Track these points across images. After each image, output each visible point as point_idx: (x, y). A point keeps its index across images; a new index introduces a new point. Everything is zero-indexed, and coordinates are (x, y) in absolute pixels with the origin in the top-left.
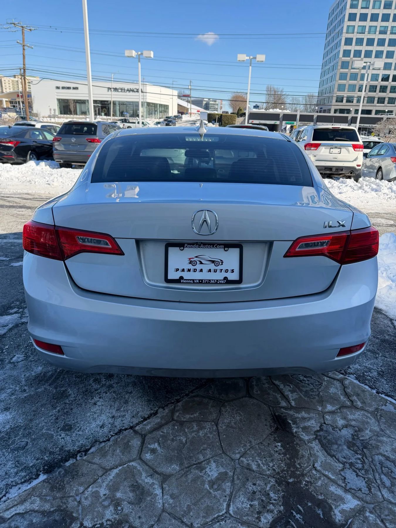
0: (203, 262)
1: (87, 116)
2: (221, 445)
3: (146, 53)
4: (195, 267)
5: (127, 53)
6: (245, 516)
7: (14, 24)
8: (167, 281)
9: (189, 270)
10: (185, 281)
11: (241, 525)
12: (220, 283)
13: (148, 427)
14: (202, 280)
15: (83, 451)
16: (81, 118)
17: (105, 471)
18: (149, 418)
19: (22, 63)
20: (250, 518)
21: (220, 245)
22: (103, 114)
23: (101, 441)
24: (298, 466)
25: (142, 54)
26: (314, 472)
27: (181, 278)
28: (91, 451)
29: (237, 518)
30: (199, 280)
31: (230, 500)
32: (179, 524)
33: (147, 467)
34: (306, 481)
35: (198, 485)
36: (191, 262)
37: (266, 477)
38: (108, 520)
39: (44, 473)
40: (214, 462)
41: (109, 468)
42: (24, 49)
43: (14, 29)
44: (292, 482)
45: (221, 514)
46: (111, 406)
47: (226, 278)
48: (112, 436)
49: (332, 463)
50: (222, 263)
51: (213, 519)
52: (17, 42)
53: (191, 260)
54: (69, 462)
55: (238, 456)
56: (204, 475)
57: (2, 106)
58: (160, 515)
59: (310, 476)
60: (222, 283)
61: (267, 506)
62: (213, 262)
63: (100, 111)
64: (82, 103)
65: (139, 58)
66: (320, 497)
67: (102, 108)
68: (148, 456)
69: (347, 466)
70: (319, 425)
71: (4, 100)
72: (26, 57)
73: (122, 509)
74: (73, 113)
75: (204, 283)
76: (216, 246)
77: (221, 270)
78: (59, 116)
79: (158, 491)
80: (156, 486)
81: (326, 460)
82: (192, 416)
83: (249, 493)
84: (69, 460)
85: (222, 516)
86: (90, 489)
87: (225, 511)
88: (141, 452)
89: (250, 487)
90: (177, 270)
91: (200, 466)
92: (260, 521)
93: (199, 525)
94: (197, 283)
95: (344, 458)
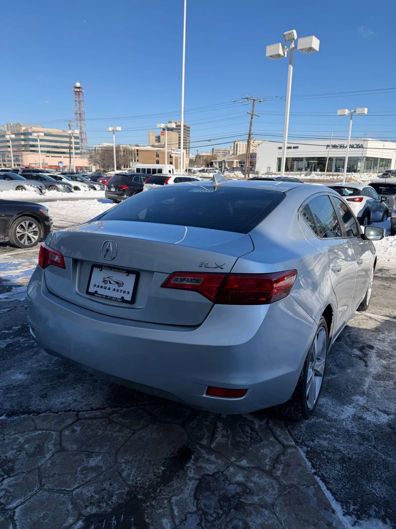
0: (112, 282)
1: (302, 173)
2: (120, 448)
3: (359, 111)
4: (106, 285)
5: (339, 112)
6: (79, 500)
7: (247, 98)
8: (88, 293)
9: (102, 287)
10: (97, 295)
11: (71, 503)
12: (118, 301)
13: (87, 415)
14: (107, 296)
15: (37, 413)
16: (296, 175)
17: (35, 429)
18: (95, 410)
19: (249, 130)
20: (81, 503)
21: (123, 270)
22: (318, 170)
23: (52, 411)
24: (158, 491)
25: (355, 111)
26: (166, 501)
27: (96, 292)
28: (41, 415)
29: (74, 498)
30: (106, 296)
31: (83, 485)
32: (38, 480)
33: (59, 439)
34: (151, 505)
35: (75, 465)
36: (104, 281)
37: (125, 485)
38: (6, 457)
39: (6, 416)
40: (102, 456)
41: (38, 428)
42: (252, 118)
43: (247, 103)
44: (140, 498)
45: (67, 489)
46: (81, 393)
47: (122, 298)
48: (62, 411)
49: (190, 504)
50: (123, 285)
51: (59, 490)
52: (248, 113)
53: (105, 279)
54: (24, 415)
55: (123, 461)
56: (86, 461)
57: (232, 166)
58: (33, 470)
59: (159, 502)
60: (119, 301)
61: (102, 502)
62: (117, 283)
63: (316, 167)
64: (300, 160)
65: (351, 115)
66: (147, 520)
67: (318, 164)
68: (67, 432)
69: (200, 513)
70: (216, 471)
71: (235, 161)
72: (253, 124)
73: (19, 454)
74: (289, 170)
75: (108, 299)
76: (121, 271)
77: (121, 290)
78: (277, 173)
79: (48, 456)
80: (51, 452)
81: (186, 498)
82: (123, 421)
83: (101, 488)
84: (25, 414)
85: (67, 491)
86: (16, 435)
87: (72, 489)
88: (66, 428)
89: (106, 485)
90: (95, 285)
91: (90, 455)
92: (86, 508)
93: (47, 488)
94: (104, 298)
95: (205, 506)
